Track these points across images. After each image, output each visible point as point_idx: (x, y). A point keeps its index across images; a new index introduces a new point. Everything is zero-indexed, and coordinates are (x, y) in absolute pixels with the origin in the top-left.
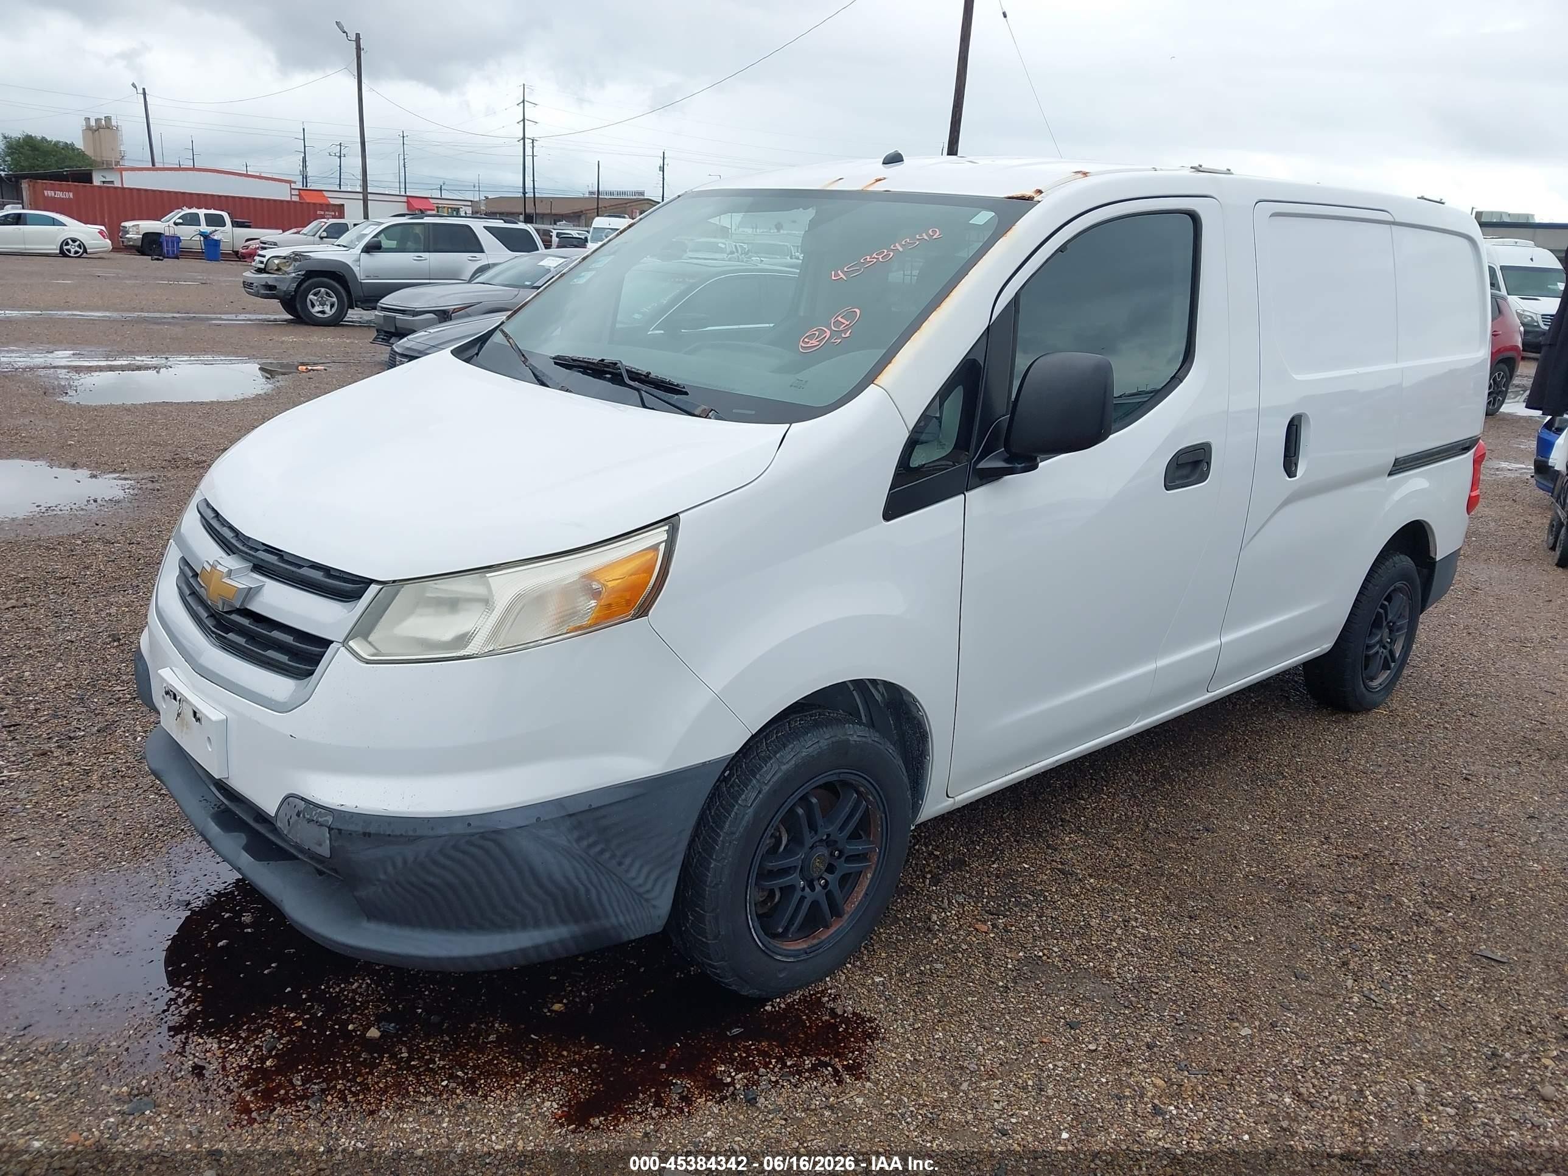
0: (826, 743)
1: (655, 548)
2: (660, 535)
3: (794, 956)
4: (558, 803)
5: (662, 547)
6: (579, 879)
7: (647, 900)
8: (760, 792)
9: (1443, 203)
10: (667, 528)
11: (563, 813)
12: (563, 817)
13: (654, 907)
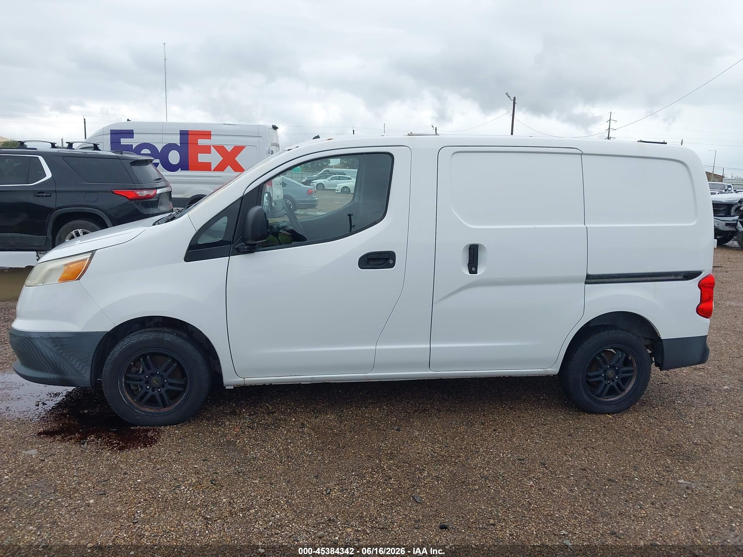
0: (152, 337)
1: (86, 260)
2: (88, 256)
3: (145, 413)
4: (49, 333)
5: (88, 259)
6: (56, 359)
7: (81, 374)
8: (121, 347)
9: (666, 143)
10: (91, 254)
11: (49, 337)
12: (48, 338)
13: (84, 377)
